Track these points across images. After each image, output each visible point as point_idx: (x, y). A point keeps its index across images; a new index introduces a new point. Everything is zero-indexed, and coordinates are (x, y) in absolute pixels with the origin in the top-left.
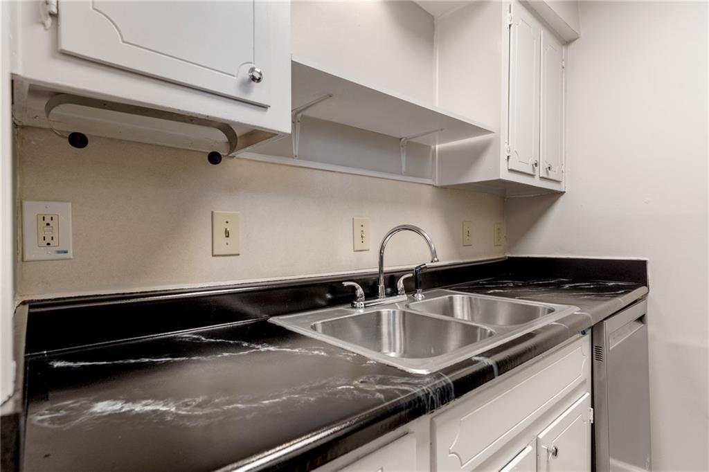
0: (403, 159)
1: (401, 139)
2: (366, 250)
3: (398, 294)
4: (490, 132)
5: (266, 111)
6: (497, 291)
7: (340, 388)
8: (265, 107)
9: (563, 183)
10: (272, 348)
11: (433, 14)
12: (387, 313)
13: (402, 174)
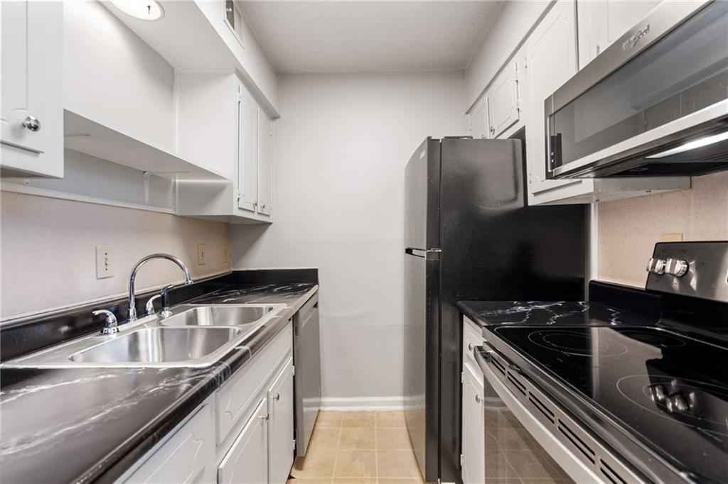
0: (147, 189)
1: (144, 172)
2: (109, 277)
3: (148, 315)
4: (225, 179)
5: (38, 156)
6: (230, 299)
7: (152, 391)
8: (37, 152)
9: (271, 217)
10: (44, 387)
11: (173, 66)
12: (144, 332)
13: (145, 204)
